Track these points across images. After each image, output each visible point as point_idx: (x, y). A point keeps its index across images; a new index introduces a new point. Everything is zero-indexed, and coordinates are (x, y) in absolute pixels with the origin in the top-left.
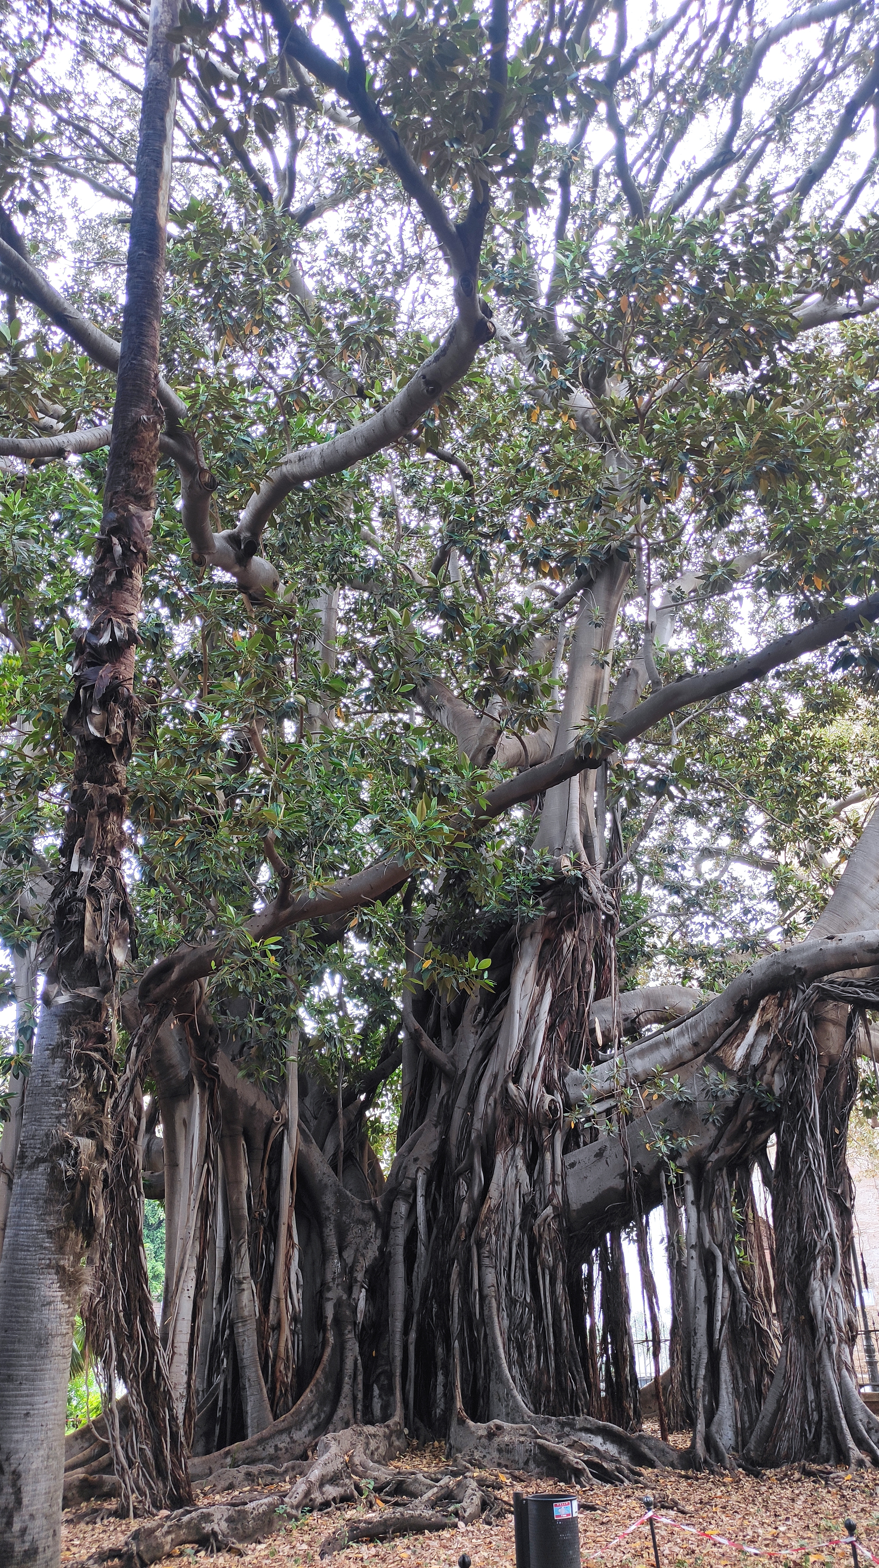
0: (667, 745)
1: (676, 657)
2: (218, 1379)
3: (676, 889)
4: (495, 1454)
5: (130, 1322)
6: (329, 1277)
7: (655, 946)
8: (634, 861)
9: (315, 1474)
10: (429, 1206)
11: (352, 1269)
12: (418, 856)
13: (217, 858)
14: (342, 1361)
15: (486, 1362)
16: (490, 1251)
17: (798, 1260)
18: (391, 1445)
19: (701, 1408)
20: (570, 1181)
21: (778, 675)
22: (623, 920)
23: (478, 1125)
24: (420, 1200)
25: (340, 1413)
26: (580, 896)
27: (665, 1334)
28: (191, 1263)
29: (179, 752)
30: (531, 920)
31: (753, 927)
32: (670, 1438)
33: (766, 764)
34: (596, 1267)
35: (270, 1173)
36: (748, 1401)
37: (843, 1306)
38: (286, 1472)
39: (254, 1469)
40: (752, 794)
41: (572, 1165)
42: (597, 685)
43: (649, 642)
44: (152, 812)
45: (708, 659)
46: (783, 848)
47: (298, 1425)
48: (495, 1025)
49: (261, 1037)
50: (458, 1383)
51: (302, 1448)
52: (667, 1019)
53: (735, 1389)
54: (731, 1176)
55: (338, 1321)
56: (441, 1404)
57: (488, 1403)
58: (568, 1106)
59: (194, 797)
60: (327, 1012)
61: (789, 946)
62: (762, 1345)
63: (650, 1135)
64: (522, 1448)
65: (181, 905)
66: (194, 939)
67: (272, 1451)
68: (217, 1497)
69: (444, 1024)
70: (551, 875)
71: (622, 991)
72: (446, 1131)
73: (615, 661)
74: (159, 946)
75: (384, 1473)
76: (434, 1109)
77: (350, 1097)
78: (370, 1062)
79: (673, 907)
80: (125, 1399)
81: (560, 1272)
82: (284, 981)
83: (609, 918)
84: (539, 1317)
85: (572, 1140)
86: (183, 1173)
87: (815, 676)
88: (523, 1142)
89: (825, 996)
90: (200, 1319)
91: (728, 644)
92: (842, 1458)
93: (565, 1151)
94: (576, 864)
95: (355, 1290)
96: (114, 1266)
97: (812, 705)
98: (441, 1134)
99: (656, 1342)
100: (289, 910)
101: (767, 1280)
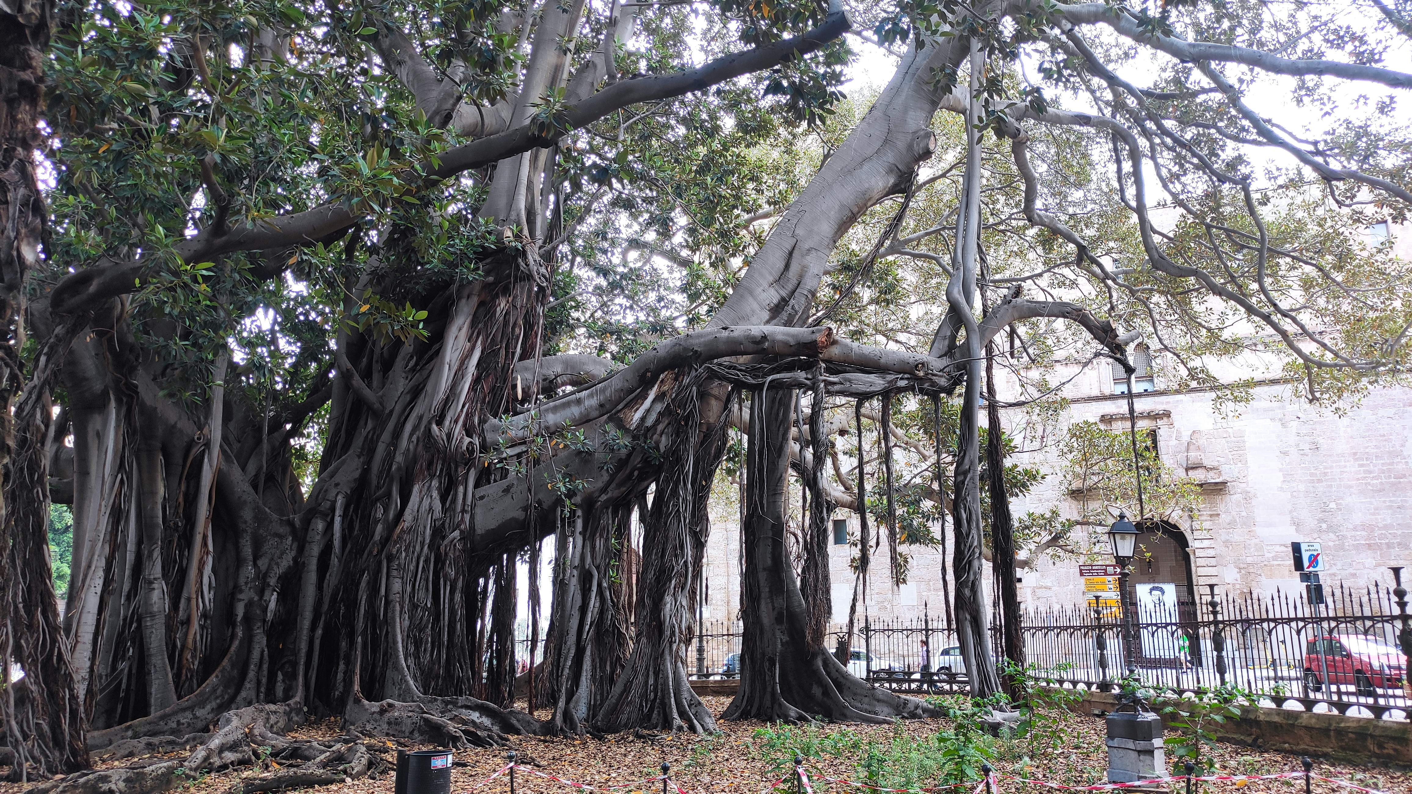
0: (613, 141)
1: (633, 58)
2: (123, 666)
3: (604, 271)
4: (385, 726)
5: (30, 612)
6: (242, 581)
7: (578, 319)
8: (571, 243)
9: (215, 743)
10: (346, 525)
11: (266, 575)
12: (364, 204)
13: (147, 174)
14: (249, 652)
15: (385, 654)
16: (399, 565)
17: (658, 580)
18: (290, 720)
19: (563, 690)
20: (478, 511)
21: (718, 92)
22: (554, 294)
23: (399, 458)
24: (338, 520)
25: (243, 694)
26: (518, 266)
27: (543, 635)
28: (99, 564)
29: (108, 53)
30: (470, 283)
31: (664, 313)
32: (536, 713)
33: (696, 171)
34: (491, 582)
35: (188, 487)
36: (602, 685)
37: (686, 615)
38: (187, 742)
39: (155, 740)
40: (681, 197)
41: (482, 498)
42: (557, 69)
43: (610, 37)
44: (73, 113)
45: (662, 64)
46: (699, 249)
47: (202, 704)
48: (425, 373)
49: (186, 359)
50: (358, 671)
51: (204, 723)
52: (580, 382)
53: (593, 676)
54: (615, 514)
55: (248, 619)
56: (340, 687)
57: (383, 686)
58: (484, 448)
59: (124, 107)
60: (258, 345)
61: (691, 332)
62: (620, 644)
63: (552, 476)
64: (409, 721)
65: (104, 218)
66: (116, 254)
67: (174, 725)
68: (116, 763)
69: (376, 367)
70: (494, 243)
71: (544, 355)
72: (369, 462)
73: (578, 50)
74: (77, 257)
75: (282, 742)
76: (358, 442)
77: (276, 425)
78: (299, 393)
79: (598, 287)
80: (22, 681)
81: (460, 584)
82: (215, 308)
83: (541, 289)
84: (437, 619)
85: (485, 476)
86: (94, 481)
87: (749, 100)
88: (440, 476)
89: (713, 375)
90: (107, 613)
91: (679, 55)
92: (667, 725)
93: (477, 486)
94: (518, 237)
95: (267, 593)
96: (13, 561)
97: (742, 126)
98: (364, 464)
99: (534, 641)
100: (224, 238)
101: (630, 596)
